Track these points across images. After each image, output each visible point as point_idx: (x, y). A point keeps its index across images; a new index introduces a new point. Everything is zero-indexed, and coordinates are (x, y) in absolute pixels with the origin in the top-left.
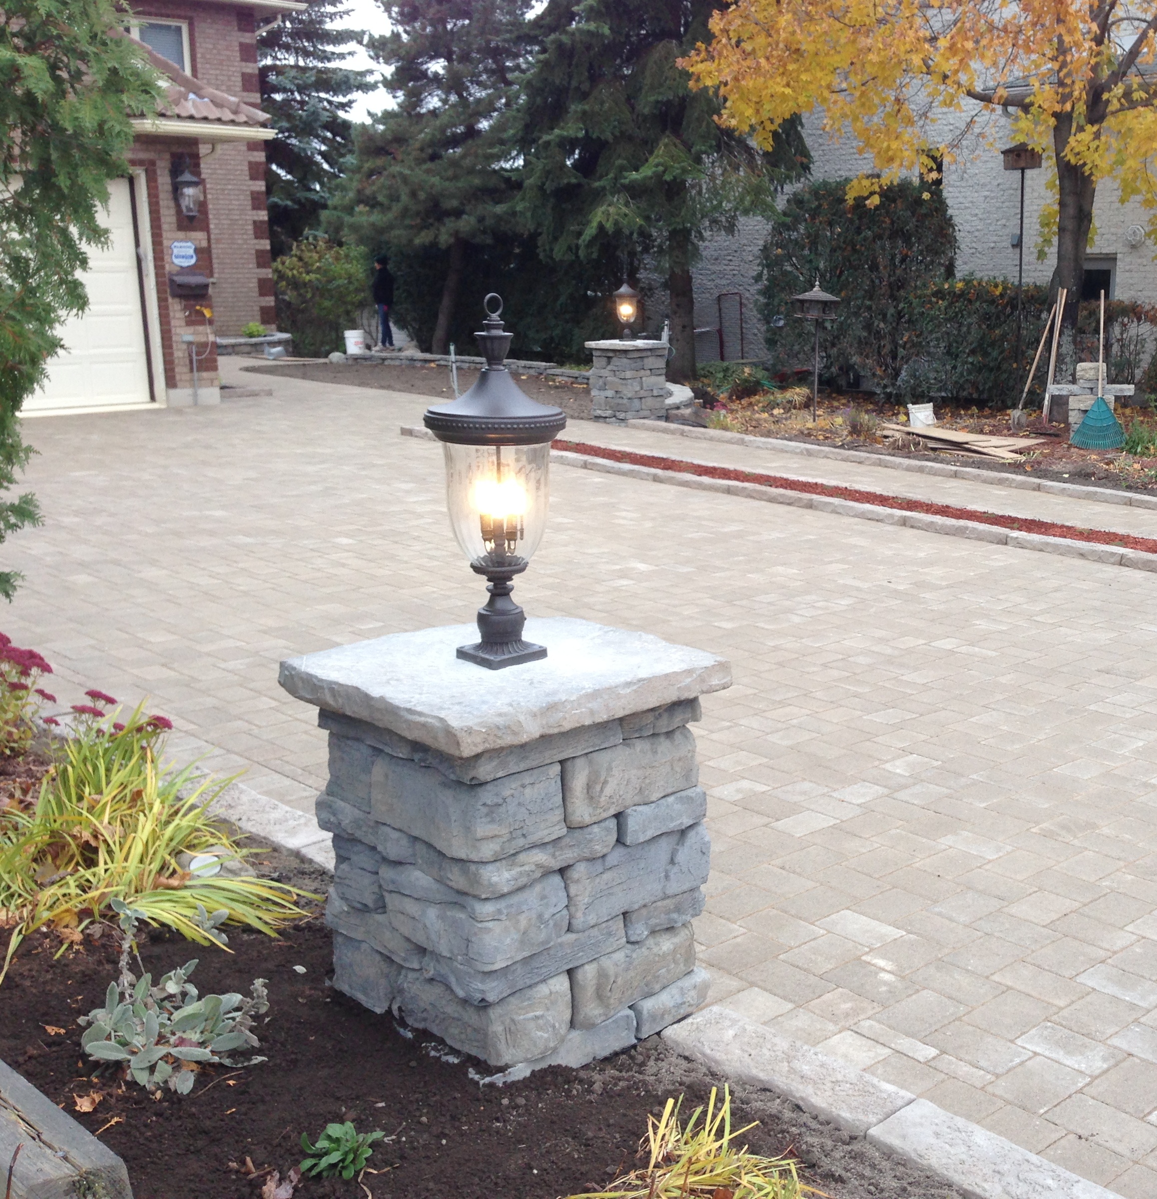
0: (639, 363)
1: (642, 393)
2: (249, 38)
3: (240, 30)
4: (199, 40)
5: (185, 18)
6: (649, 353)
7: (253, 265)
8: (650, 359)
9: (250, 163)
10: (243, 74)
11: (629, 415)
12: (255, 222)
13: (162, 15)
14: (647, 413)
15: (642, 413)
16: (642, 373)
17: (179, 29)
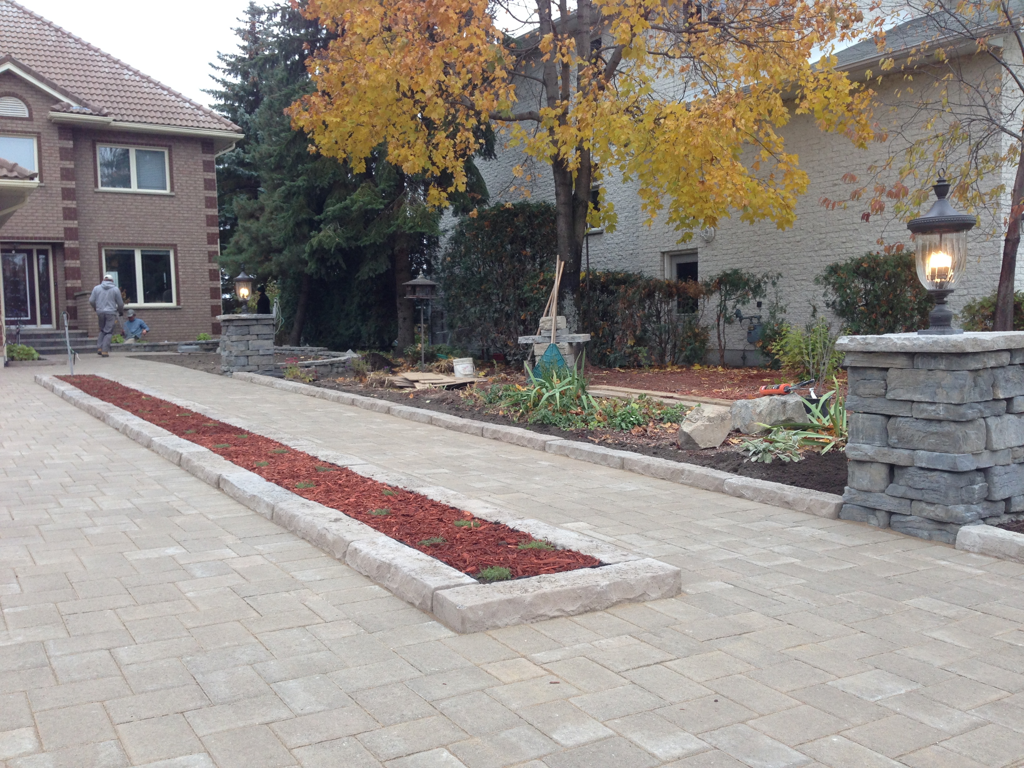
0: (245, 330)
1: (248, 353)
2: (209, 157)
3: (203, 152)
4: (175, 160)
5: (166, 146)
6: (255, 322)
7: (208, 297)
8: (256, 327)
9: (208, 234)
10: (205, 180)
11: (234, 369)
12: (210, 270)
13: (150, 145)
14: (255, 368)
15: (248, 368)
16: (248, 337)
17: (163, 153)
